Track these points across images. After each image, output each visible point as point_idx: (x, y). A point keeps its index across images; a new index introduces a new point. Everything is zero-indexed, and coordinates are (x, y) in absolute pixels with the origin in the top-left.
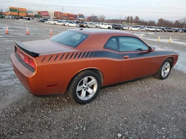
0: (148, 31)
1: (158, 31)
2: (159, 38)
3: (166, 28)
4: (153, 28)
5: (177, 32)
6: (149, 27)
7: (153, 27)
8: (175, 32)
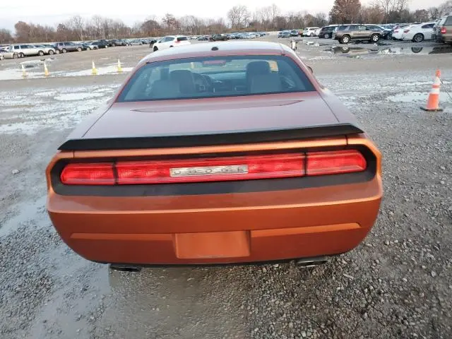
0: (21, 57)
1: (45, 54)
2: (94, 67)
3: (61, 44)
4: (32, 47)
5: (85, 49)
6: (20, 45)
7: (30, 44)
8: (82, 50)
